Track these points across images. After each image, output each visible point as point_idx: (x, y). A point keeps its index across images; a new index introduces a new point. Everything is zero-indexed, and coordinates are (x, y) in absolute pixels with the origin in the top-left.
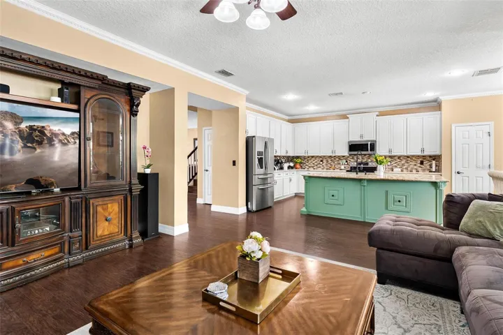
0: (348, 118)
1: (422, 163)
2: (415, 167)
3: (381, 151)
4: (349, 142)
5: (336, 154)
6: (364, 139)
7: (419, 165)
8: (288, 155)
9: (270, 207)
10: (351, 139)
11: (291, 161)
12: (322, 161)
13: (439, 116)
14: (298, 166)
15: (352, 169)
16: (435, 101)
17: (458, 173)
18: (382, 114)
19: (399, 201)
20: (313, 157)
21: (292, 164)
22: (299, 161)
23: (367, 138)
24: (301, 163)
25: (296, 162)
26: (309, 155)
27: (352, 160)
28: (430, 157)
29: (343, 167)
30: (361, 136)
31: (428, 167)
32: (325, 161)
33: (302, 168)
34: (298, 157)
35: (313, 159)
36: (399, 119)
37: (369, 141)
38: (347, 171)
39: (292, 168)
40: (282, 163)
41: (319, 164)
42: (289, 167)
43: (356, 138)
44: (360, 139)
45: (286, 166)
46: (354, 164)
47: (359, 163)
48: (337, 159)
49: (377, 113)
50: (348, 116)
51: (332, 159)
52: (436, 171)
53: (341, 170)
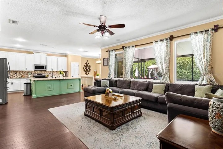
0: (33, 54)
3: (49, 69)
4: (34, 65)
6: (42, 64)
12: (16, 73)
13: (66, 59)
17: (72, 76)
18: (48, 55)
19: (71, 85)
30: (40, 63)
32: (18, 73)
35: (13, 72)
36: (55, 58)
37: (44, 65)
41: (14, 75)
44: (39, 64)
46: (36, 75)
47: (38, 74)
48: (26, 72)
49: (47, 54)
50: (34, 53)
51: (23, 72)
52: (65, 76)
53: (28, 77)
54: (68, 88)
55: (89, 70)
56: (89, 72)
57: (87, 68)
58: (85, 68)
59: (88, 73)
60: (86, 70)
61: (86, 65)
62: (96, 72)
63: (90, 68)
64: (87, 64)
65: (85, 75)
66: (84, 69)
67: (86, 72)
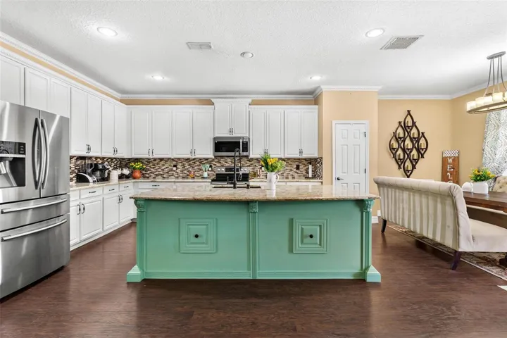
0: (213, 104)
1: (298, 168)
2: (291, 173)
3: (254, 152)
4: (215, 139)
5: (197, 156)
6: (234, 135)
7: (295, 170)
8: (119, 155)
9: (62, 268)
10: (217, 135)
11: (126, 166)
12: (175, 166)
13: (317, 111)
14: (137, 174)
15: (220, 178)
16: (311, 93)
17: (338, 179)
18: (254, 103)
19: (311, 236)
20: (161, 160)
21: (126, 172)
22: (139, 165)
23: (239, 133)
24: (142, 169)
25: (134, 168)
26: (155, 156)
27: (218, 165)
28: (306, 160)
29: (205, 175)
30: (231, 131)
31: (304, 173)
32: (179, 166)
33: (144, 177)
34: (137, 160)
35: (162, 162)
36: (275, 112)
37: (240, 138)
38: (213, 180)
39: (127, 177)
40: (104, 169)
41: (172, 170)
42: (121, 177)
43: (223, 133)
44: (228, 135)
45: (115, 174)
46: (223, 171)
47: (227, 169)
48: (198, 163)
49: (250, 100)
50: (213, 100)
51: (191, 162)
52: (314, 177)
53: (203, 178)
54: (291, 250)
55: (414, 152)
56: (417, 161)
57: (408, 144)
58: (395, 145)
59: (414, 167)
60: (400, 152)
61: (400, 131)
62: (456, 160)
63: (422, 141)
64: (405, 128)
65: (398, 177)
66: (392, 149)
67: (400, 163)
